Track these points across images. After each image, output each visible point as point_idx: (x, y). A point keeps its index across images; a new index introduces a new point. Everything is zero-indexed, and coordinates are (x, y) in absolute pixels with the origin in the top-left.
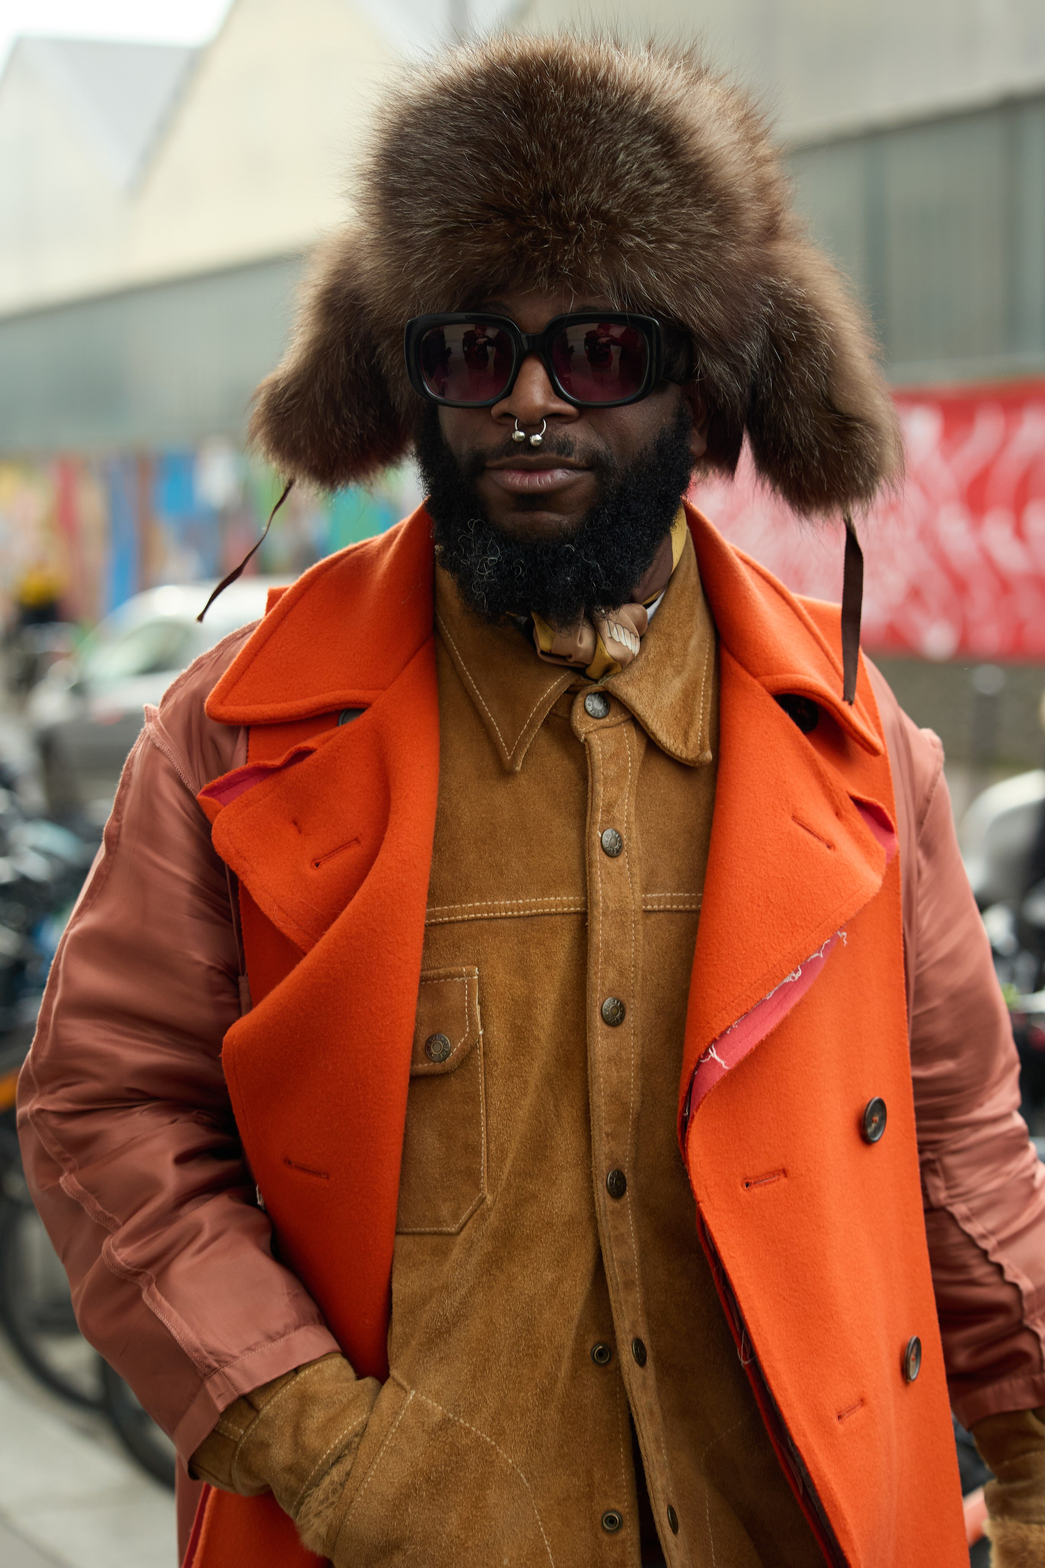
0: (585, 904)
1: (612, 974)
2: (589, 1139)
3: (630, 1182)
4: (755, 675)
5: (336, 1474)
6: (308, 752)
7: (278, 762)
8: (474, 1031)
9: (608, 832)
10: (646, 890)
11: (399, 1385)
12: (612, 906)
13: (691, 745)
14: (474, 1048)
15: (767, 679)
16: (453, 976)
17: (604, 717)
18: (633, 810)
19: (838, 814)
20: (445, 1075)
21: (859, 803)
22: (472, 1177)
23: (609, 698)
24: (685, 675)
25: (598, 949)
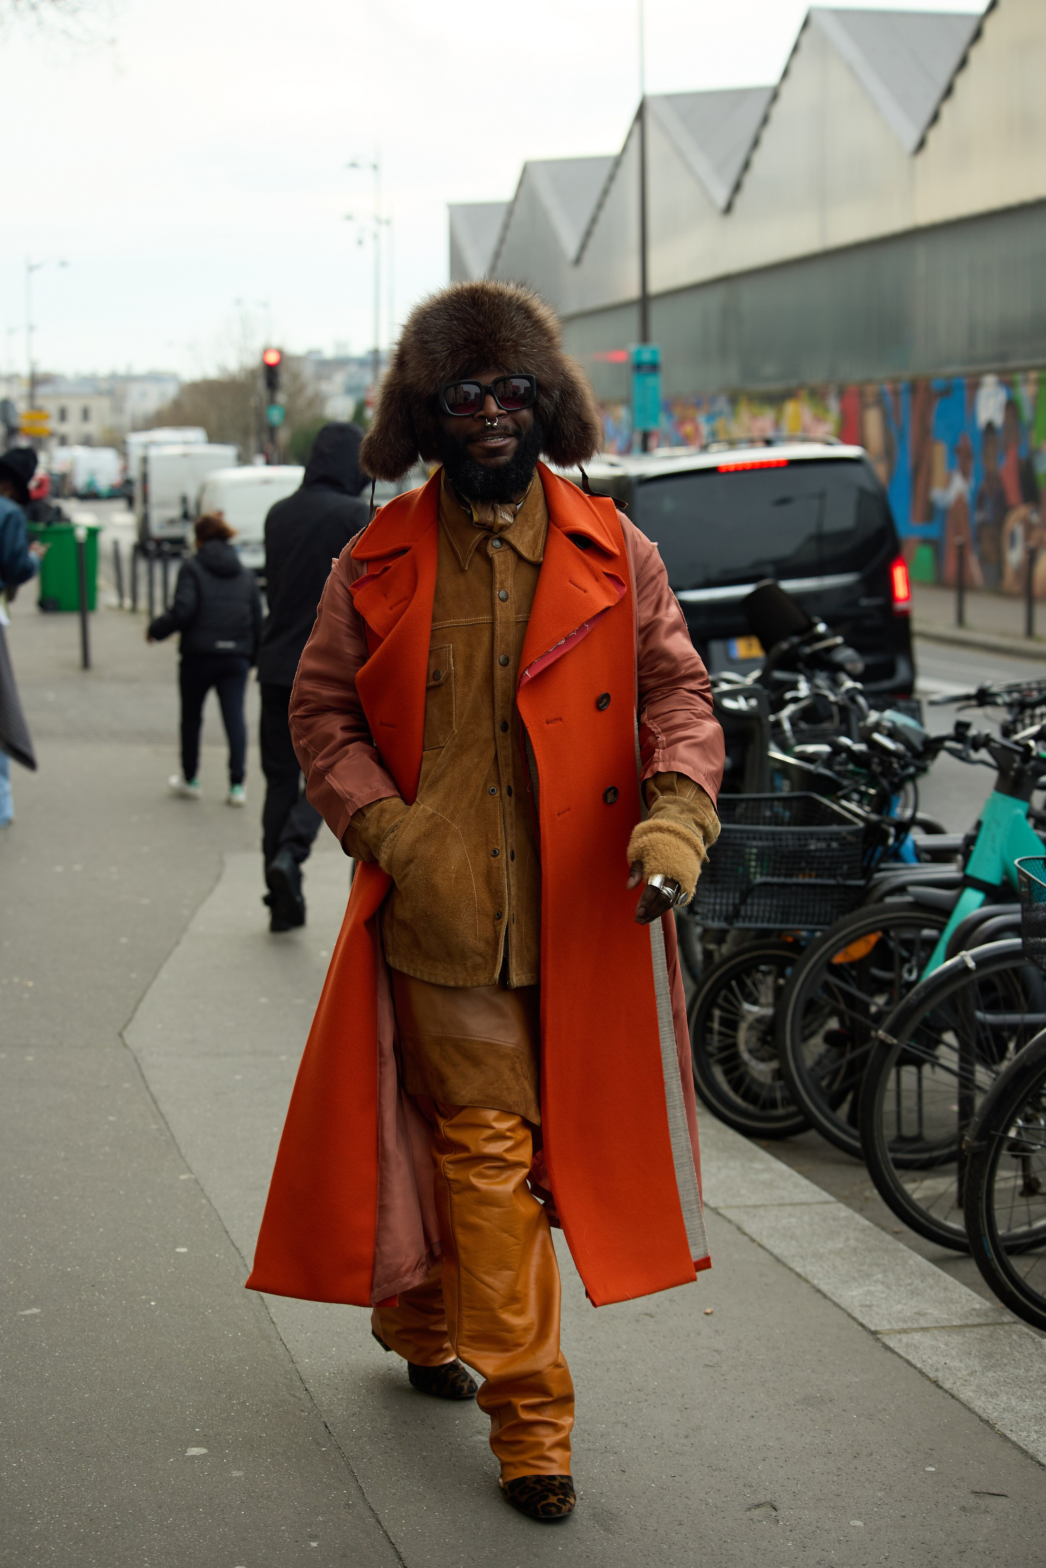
0: (493, 619)
1: (503, 646)
2: (494, 709)
3: (510, 726)
4: (559, 528)
5: (391, 836)
6: (389, 568)
7: (378, 573)
8: (450, 668)
9: (502, 592)
10: (517, 613)
11: (418, 803)
12: (503, 620)
13: (535, 556)
14: (450, 674)
15: (563, 529)
16: (443, 648)
17: (500, 548)
18: (512, 583)
19: (597, 580)
20: (440, 686)
21: (607, 574)
22: (450, 723)
23: (502, 540)
24: (535, 529)
25: (498, 637)
